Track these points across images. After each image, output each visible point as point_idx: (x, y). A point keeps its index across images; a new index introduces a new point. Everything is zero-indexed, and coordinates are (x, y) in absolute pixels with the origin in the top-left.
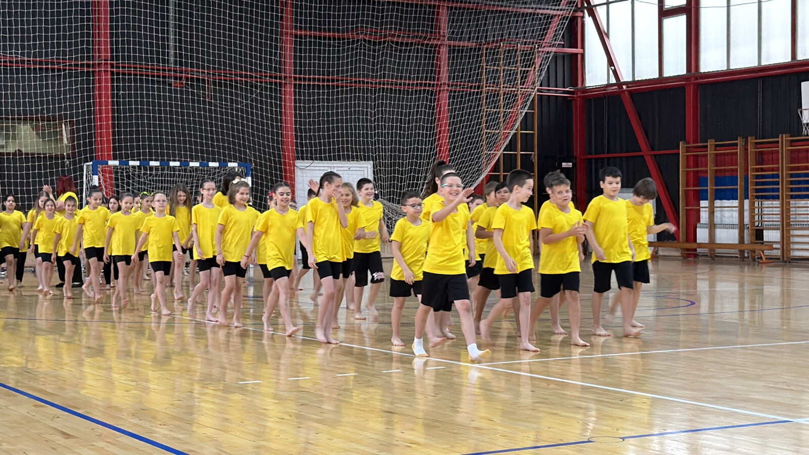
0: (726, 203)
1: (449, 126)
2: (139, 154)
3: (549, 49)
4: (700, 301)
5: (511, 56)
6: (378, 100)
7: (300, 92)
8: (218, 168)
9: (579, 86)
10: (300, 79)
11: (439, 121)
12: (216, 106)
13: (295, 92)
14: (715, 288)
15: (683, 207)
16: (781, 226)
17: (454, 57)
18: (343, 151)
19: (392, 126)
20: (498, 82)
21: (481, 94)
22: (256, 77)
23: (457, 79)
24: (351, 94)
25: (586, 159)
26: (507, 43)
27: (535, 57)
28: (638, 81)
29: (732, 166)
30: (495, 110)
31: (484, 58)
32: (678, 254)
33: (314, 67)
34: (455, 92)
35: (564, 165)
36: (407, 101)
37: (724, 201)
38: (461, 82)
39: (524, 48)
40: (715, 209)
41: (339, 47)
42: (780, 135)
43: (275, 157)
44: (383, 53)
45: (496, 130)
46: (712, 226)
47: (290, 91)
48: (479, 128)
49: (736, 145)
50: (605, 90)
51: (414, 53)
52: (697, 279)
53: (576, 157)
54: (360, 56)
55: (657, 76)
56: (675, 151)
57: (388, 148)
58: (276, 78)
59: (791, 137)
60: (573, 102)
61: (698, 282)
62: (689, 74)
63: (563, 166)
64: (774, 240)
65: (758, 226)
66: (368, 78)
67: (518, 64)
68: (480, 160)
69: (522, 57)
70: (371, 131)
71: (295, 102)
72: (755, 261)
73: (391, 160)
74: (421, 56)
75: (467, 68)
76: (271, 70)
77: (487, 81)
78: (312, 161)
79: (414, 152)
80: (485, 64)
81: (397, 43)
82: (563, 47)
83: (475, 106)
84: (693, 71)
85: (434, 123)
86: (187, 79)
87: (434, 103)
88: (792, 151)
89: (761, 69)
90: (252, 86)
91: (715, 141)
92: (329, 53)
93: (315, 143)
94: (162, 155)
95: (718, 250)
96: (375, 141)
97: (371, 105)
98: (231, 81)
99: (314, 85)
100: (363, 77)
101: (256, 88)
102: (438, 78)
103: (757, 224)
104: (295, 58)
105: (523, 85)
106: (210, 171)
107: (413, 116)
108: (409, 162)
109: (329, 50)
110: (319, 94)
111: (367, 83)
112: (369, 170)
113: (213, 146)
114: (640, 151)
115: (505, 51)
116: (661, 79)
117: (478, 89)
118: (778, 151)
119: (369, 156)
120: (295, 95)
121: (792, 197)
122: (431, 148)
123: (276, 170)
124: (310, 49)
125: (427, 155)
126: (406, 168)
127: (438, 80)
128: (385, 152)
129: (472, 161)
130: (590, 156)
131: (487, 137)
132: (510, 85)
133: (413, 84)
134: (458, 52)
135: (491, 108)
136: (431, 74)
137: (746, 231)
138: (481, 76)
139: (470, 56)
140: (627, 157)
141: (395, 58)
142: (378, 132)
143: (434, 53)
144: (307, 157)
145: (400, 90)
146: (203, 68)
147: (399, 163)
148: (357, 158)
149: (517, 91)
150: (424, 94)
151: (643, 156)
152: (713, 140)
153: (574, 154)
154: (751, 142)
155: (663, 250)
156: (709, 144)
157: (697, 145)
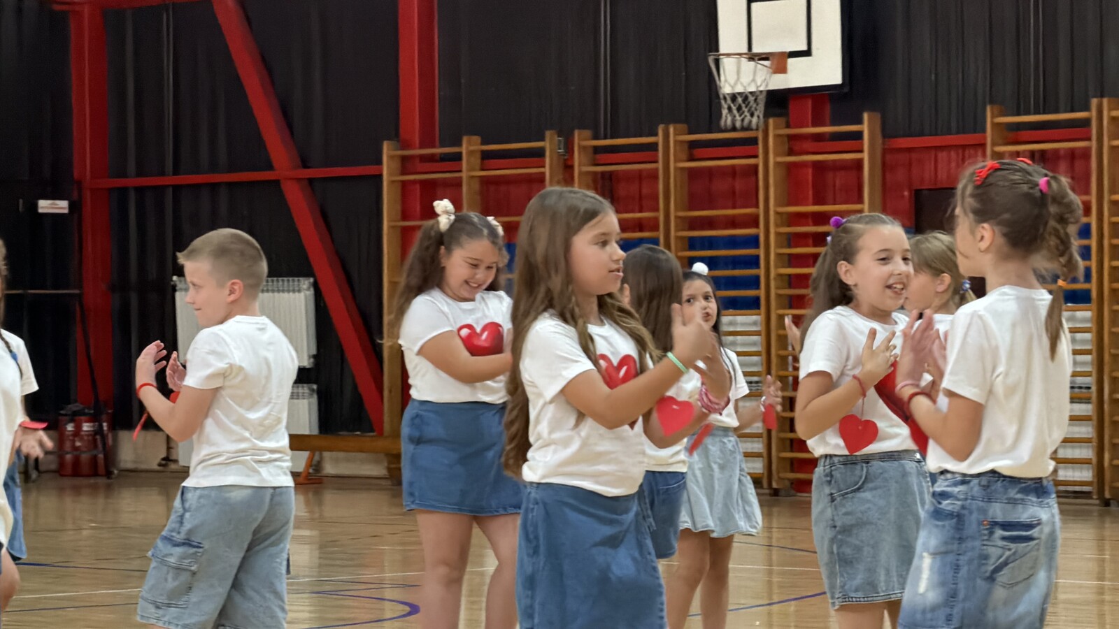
25: (110, 190)
35: (45, 206)
42: (660, 129)
49: (540, 153)
53: (79, 183)
56: (369, 170)
59: (690, 133)
60: (71, 19)
63: (40, 211)
88: (693, 174)
91: (483, 143)
114: (270, 167)
118: (657, 170)
130: (121, 182)
140: (230, 185)
151: (276, 183)
152: (477, 139)
153: (76, 174)
154: (579, 146)
155: (337, 461)
156: (464, 149)
157: (433, 151)
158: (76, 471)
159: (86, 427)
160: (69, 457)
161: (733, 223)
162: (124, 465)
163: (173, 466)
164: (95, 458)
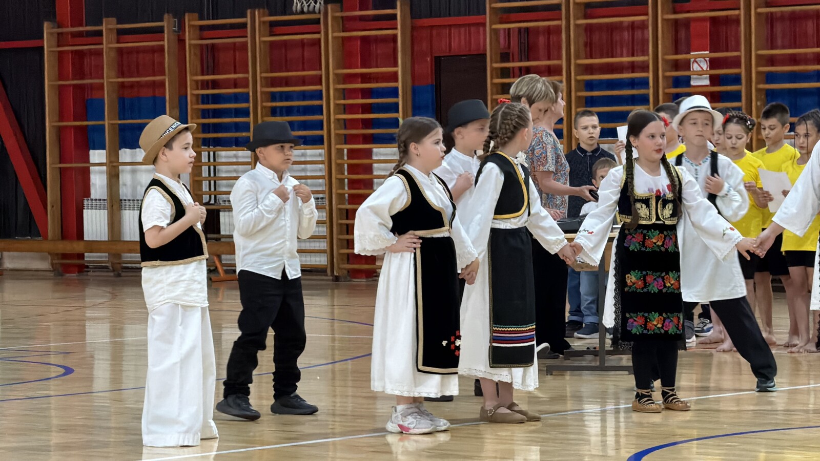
4: (91, 367)
14: (121, 336)
15: (52, 163)
29: (154, 75)
32: (43, 265)
40: (121, 168)
42: (249, 12)
46: (115, 204)
49: (160, 30)
56: (34, 43)
59: (271, 15)
61: (88, 324)
65: (209, 203)
88: (272, 44)
91: (119, 22)
95: (127, 257)
103: (205, 199)
118: (247, 42)
152: (114, 20)
154: (190, 26)
155: (13, 259)
156: (104, 28)
157: (81, 29)
161: (303, 81)
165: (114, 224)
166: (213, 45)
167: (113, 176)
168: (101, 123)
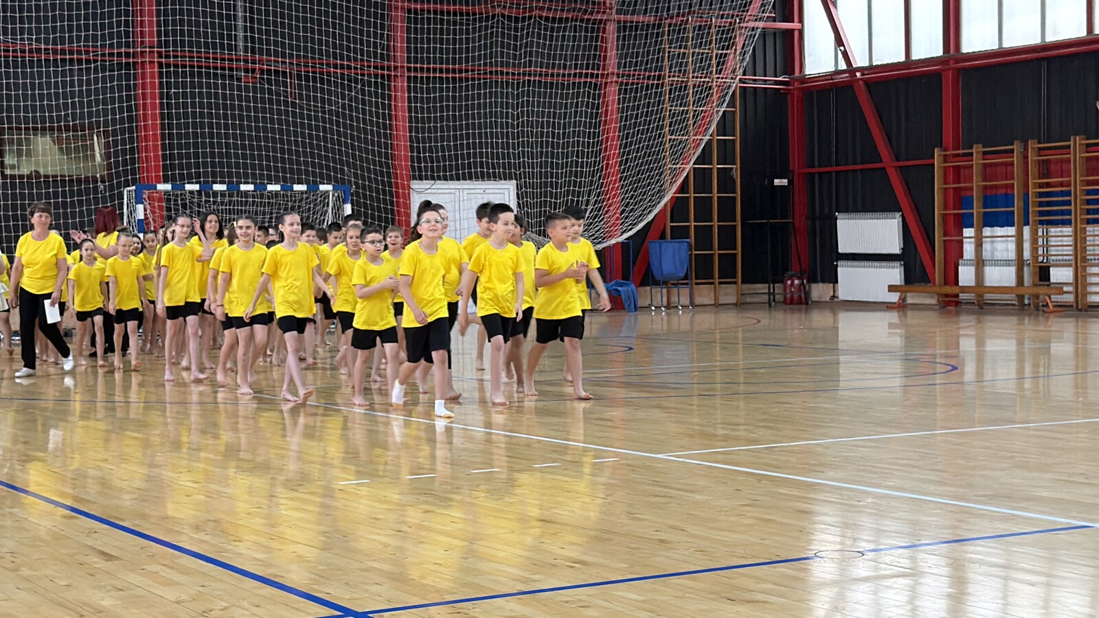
0: (999, 231)
1: (620, 132)
2: (198, 175)
3: (757, 24)
4: (963, 365)
5: (703, 34)
6: (523, 97)
7: (415, 87)
8: (306, 192)
9: (797, 74)
10: (416, 69)
11: (605, 124)
12: (301, 108)
13: (409, 87)
14: (984, 347)
15: (939, 238)
16: (1073, 262)
17: (624, 36)
18: (476, 168)
19: (542, 133)
20: (685, 71)
21: (662, 88)
22: (356, 68)
23: (630, 67)
24: (485, 89)
25: (807, 174)
26: (697, 17)
27: (735, 36)
28: (877, 66)
29: (1006, 179)
30: (682, 109)
31: (666, 37)
32: (934, 301)
33: (435, 53)
34: (627, 84)
35: (777, 182)
36: (562, 98)
37: (996, 228)
38: (635, 70)
39: (721, 22)
40: (984, 239)
41: (468, 25)
42: (1072, 138)
43: (382, 176)
44: (528, 33)
45: (683, 135)
46: (980, 263)
47: (402, 86)
48: (660, 134)
49: (1012, 151)
50: (832, 79)
51: (570, 32)
52: (958, 337)
53: (793, 171)
54: (497, 37)
55: (902, 58)
56: (929, 161)
57: (537, 163)
58: (383, 68)
59: (1087, 139)
60: (789, 98)
61: (961, 338)
62: (946, 55)
63: (775, 184)
64: (1064, 281)
65: (1042, 262)
66: (508, 65)
67: (713, 45)
68: (663, 176)
69: (717, 35)
70: (513, 139)
71: (409, 102)
72: (1038, 310)
73: (541, 179)
74: (580, 36)
75: (643, 52)
76: (375, 57)
77: (671, 68)
78: (433, 182)
79: (571, 167)
80: (667, 46)
81: (547, 19)
82: (775, 21)
83: (654, 103)
84: (952, 52)
85: (599, 127)
86: (262, 71)
87: (599, 99)
88: (1088, 159)
89: (1045, 47)
90: (350, 81)
91: (983, 147)
92: (455, 34)
93: (437, 157)
94: (230, 175)
95: (987, 296)
96: (519, 153)
97: (513, 104)
98: (322, 73)
99: (435, 78)
100: (502, 66)
101: (356, 82)
102: (604, 65)
103: (1040, 259)
104: (409, 42)
105: (720, 74)
106: (295, 197)
107: (570, 118)
108: (565, 181)
109: (455, 30)
110: (441, 90)
111: (507, 73)
112: (511, 193)
113: (298, 163)
114: (881, 162)
115: (694, 28)
116: (908, 63)
117: (659, 80)
118: (1070, 158)
119: (510, 174)
120: (409, 92)
121: (1089, 222)
122: (595, 162)
123: (384, 194)
124: (429, 29)
125: (590, 171)
126: (561, 189)
127: (604, 69)
128: (533, 168)
129: (652, 179)
130: (812, 170)
131: (672, 145)
132: (702, 74)
133: (569, 75)
134: (631, 30)
135: (676, 106)
136: (594, 60)
137: (1026, 269)
138: (662, 62)
139: (647, 34)
140: (862, 170)
141: (545, 39)
142: (523, 141)
143: (598, 31)
144: (426, 176)
145: (552, 83)
146: (284, 56)
147: (551, 182)
148: (495, 177)
149: (712, 82)
150: (585, 87)
151: (884, 168)
152: (981, 145)
153: (791, 168)
154: (1032, 148)
155: (913, 297)
156: (974, 151)
157: (958, 152)
158: (792, 302)
159: (796, 282)
160: (788, 296)
162: (814, 299)
163: (836, 300)
164: (800, 296)
165: (979, 275)
166: (1048, 161)
167: (979, 245)
168: (971, 211)
